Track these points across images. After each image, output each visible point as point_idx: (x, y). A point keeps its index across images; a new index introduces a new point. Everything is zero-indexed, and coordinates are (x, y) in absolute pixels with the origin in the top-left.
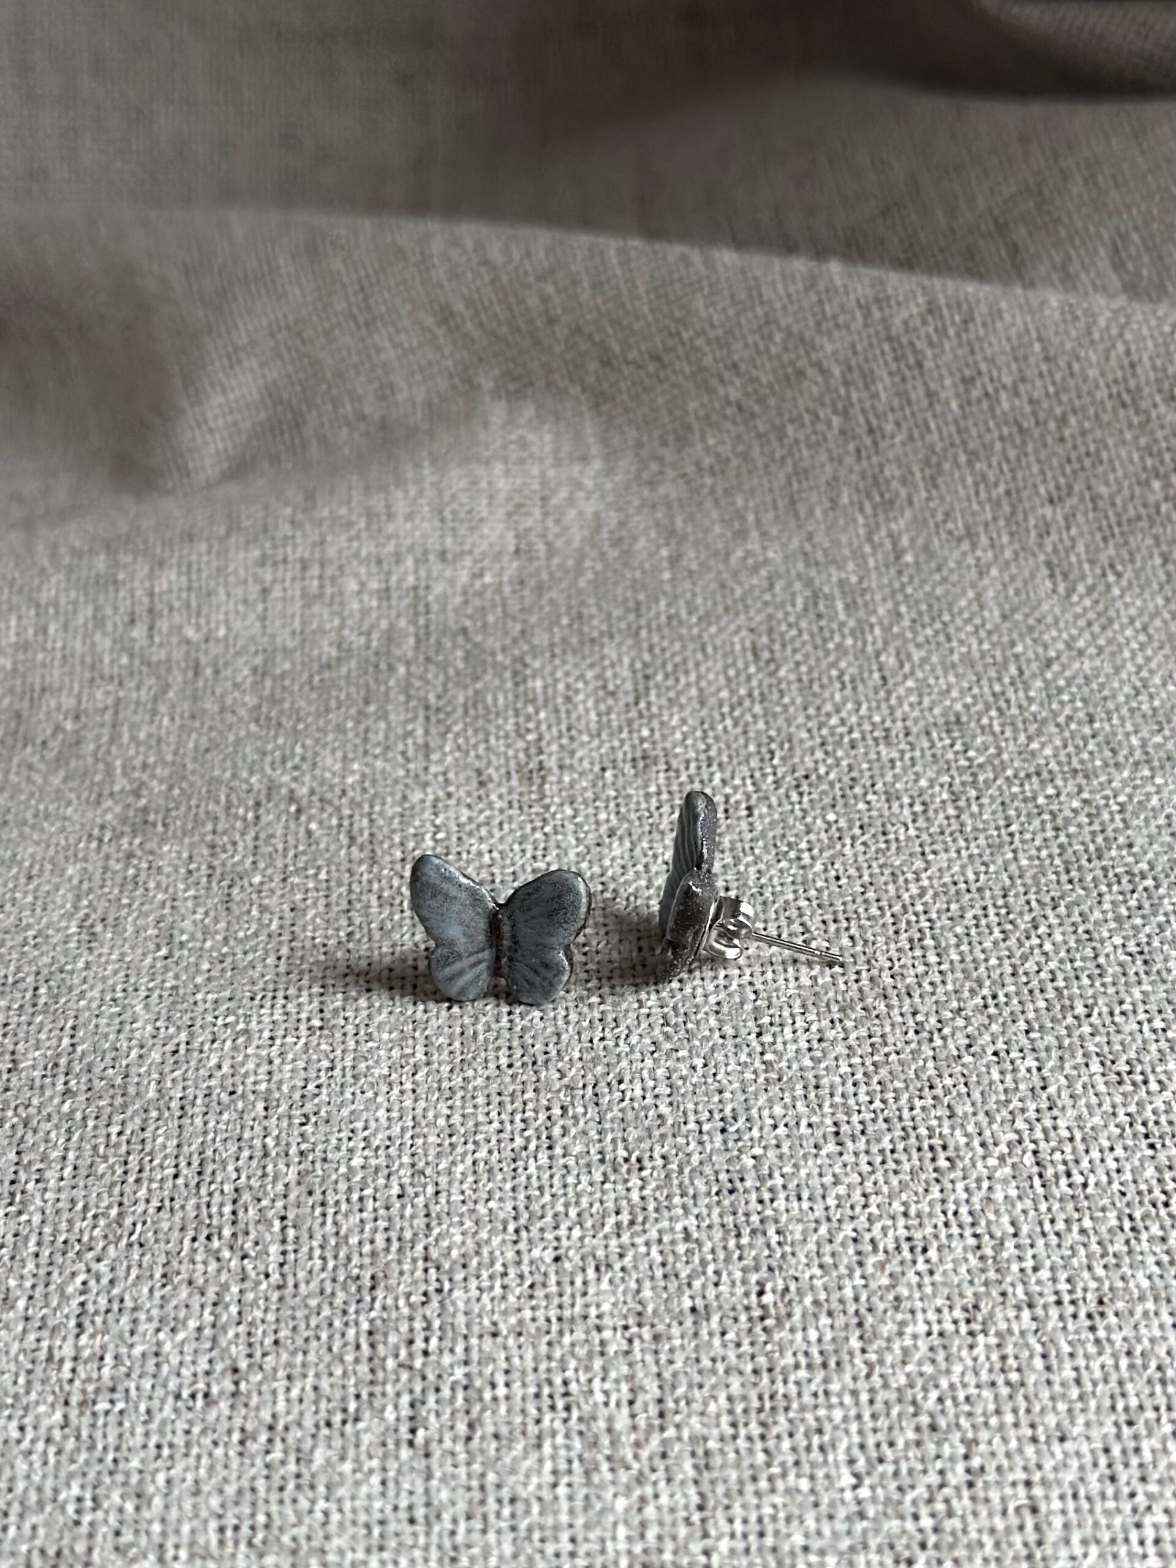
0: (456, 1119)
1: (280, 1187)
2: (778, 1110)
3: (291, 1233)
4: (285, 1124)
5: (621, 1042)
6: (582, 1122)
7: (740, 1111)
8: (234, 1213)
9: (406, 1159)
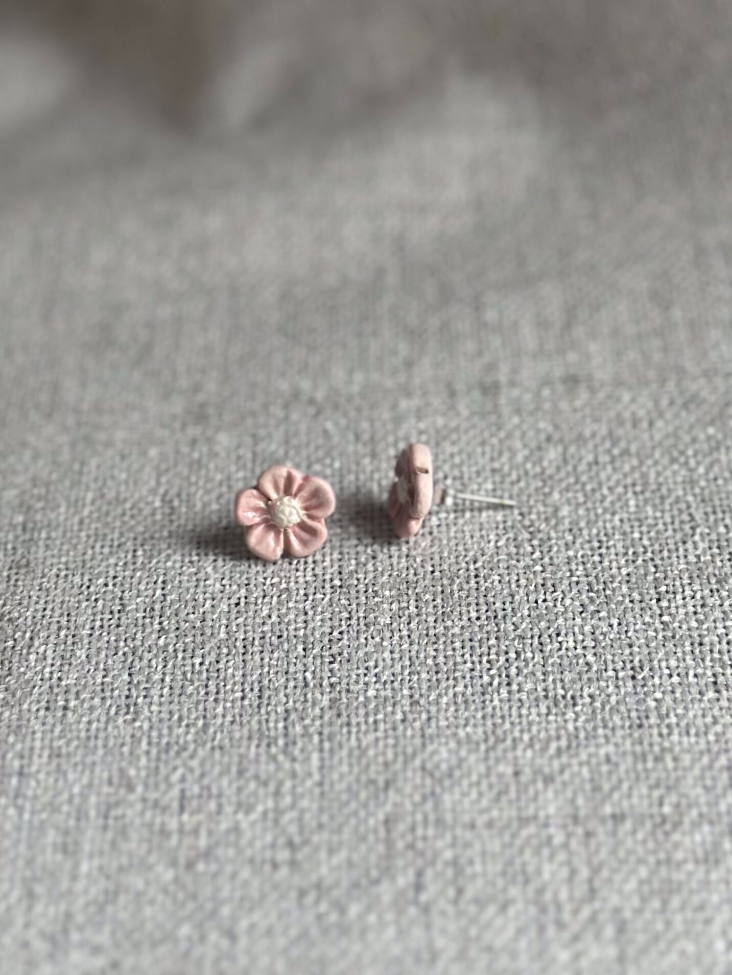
0: (441, 659)
1: (317, 711)
2: (673, 663)
3: (327, 745)
4: (318, 662)
5: (558, 604)
6: (531, 665)
7: (646, 662)
8: (286, 728)
9: (406, 692)
